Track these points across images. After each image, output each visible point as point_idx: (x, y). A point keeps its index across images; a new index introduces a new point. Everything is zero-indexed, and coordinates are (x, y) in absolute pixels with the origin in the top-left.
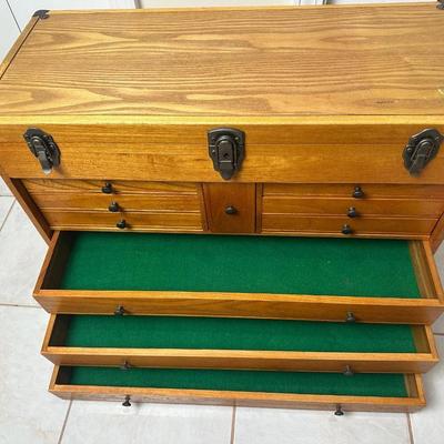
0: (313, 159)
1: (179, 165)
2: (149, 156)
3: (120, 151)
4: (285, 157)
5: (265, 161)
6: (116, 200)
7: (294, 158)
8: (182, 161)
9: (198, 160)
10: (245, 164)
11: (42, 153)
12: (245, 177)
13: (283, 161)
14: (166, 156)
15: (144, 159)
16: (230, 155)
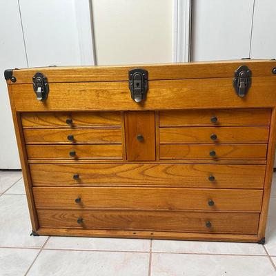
0: (185, 89)
1: (112, 97)
2: (97, 91)
3: (82, 88)
4: (170, 89)
5: (159, 92)
6: (73, 133)
7: (175, 90)
8: (114, 94)
9: (122, 93)
10: (149, 95)
11: (39, 89)
12: (148, 105)
13: (169, 92)
14: (106, 91)
15: (94, 93)
16: (140, 84)
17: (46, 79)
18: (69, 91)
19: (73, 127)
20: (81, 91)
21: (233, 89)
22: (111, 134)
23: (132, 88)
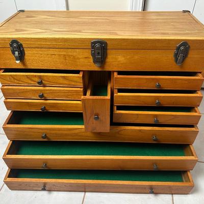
0: (136, 57)
2: (64, 55)
4: (124, 56)
5: (115, 59)
8: (79, 59)
9: (86, 58)
11: (17, 53)
13: (123, 59)
14: (72, 55)
16: (101, 53)
17: (21, 45)
18: (41, 54)
20: (51, 55)
21: (174, 59)
23: (93, 55)
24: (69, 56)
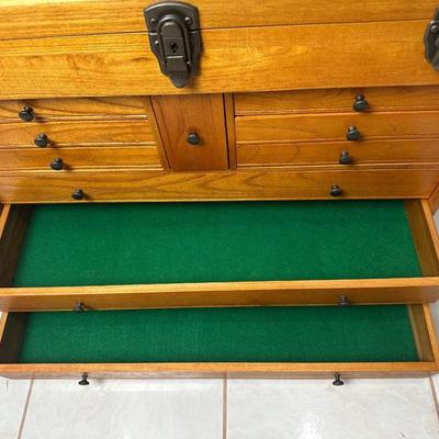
0: (299, 49)
1: (112, 69)
2: (69, 57)
3: (28, 52)
4: (260, 48)
5: (232, 57)
6: (42, 131)
7: (273, 50)
8: (114, 63)
9: (137, 60)
10: (205, 64)
12: (207, 84)
13: (257, 54)
14: (92, 56)
15: (63, 63)
16: (181, 45)
19: (40, 119)
20: (28, 58)
22: (129, 130)
23: (158, 51)
24: (85, 57)
